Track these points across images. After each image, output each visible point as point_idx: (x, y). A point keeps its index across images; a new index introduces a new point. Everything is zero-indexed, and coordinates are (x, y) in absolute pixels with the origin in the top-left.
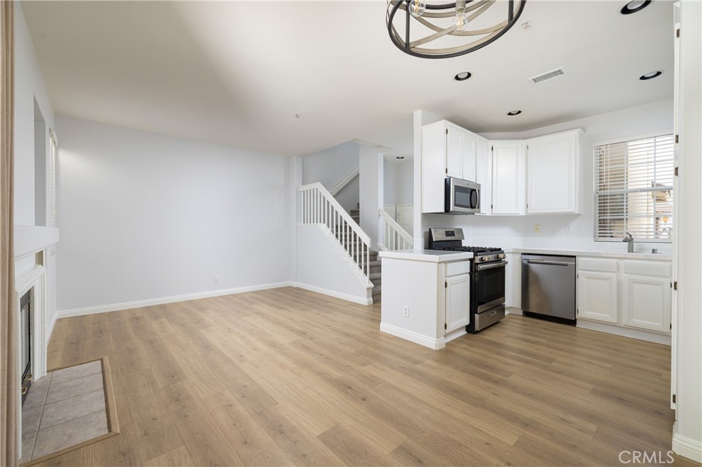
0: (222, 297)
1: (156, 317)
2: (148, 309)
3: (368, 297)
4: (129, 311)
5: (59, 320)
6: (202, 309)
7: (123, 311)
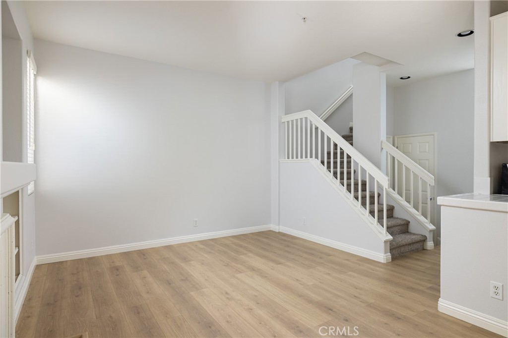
0: (202, 242)
1: (137, 269)
2: (126, 255)
3: (385, 253)
4: (109, 257)
5: (38, 267)
6: (185, 259)
7: (102, 256)
